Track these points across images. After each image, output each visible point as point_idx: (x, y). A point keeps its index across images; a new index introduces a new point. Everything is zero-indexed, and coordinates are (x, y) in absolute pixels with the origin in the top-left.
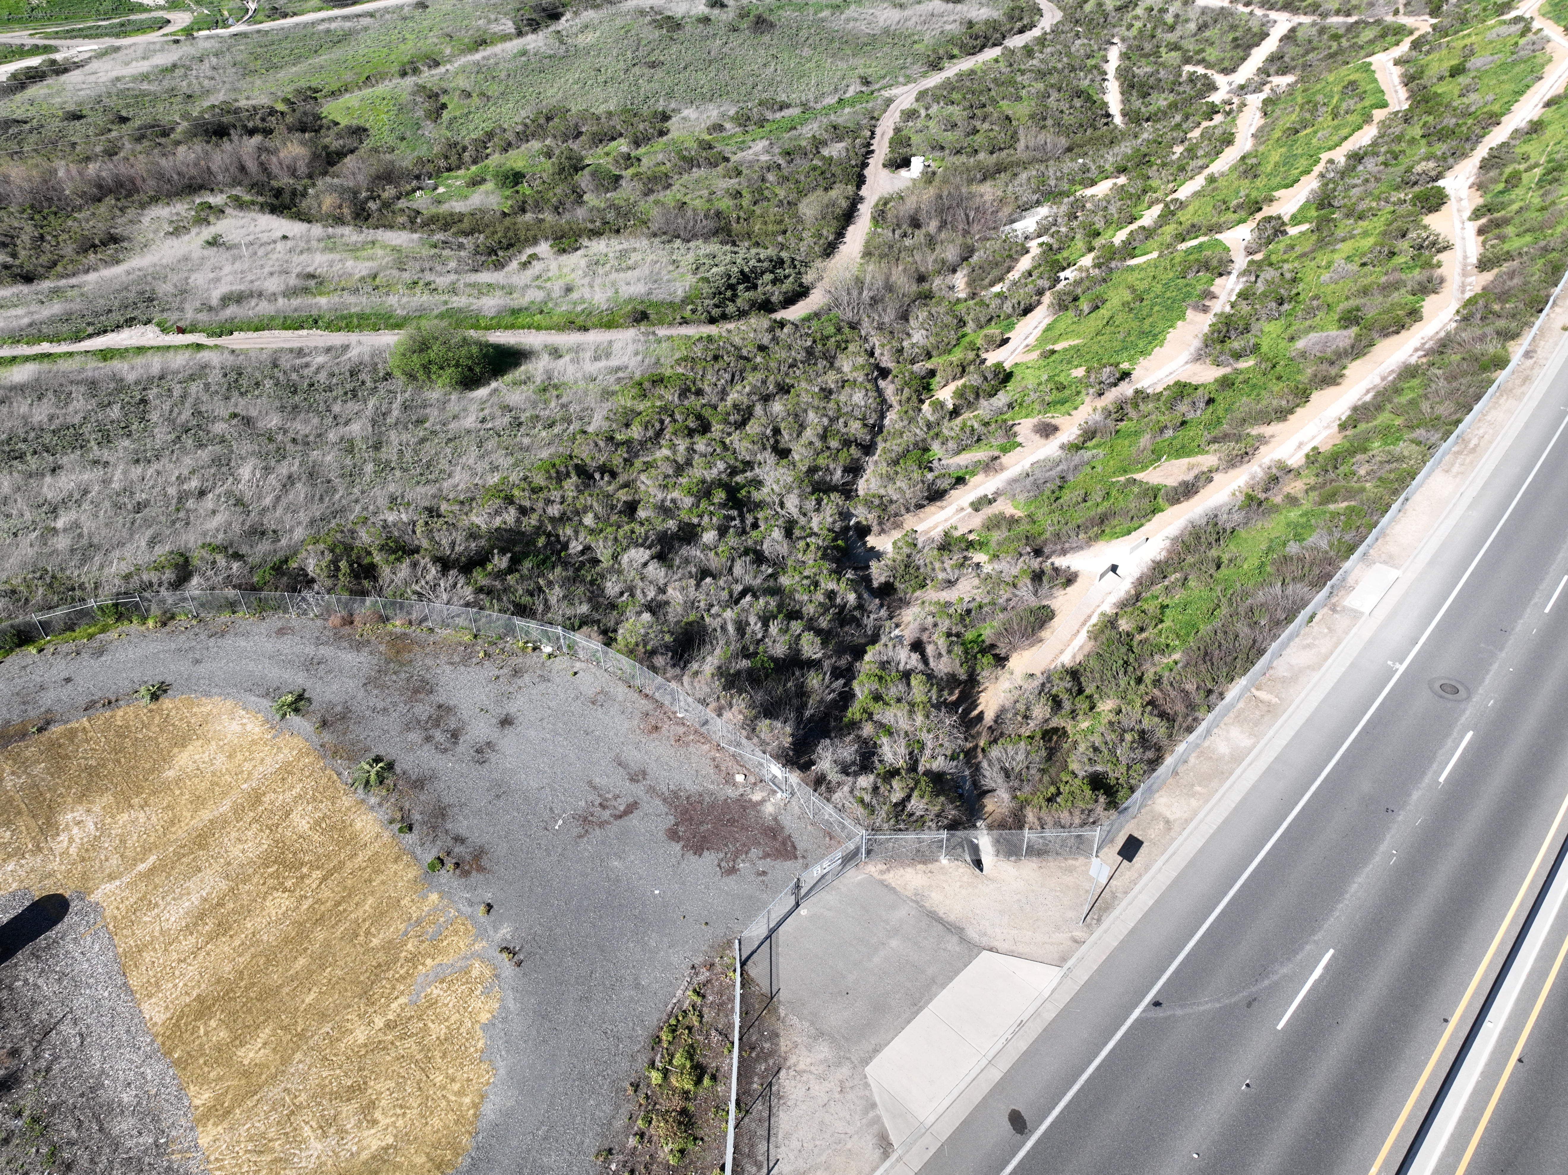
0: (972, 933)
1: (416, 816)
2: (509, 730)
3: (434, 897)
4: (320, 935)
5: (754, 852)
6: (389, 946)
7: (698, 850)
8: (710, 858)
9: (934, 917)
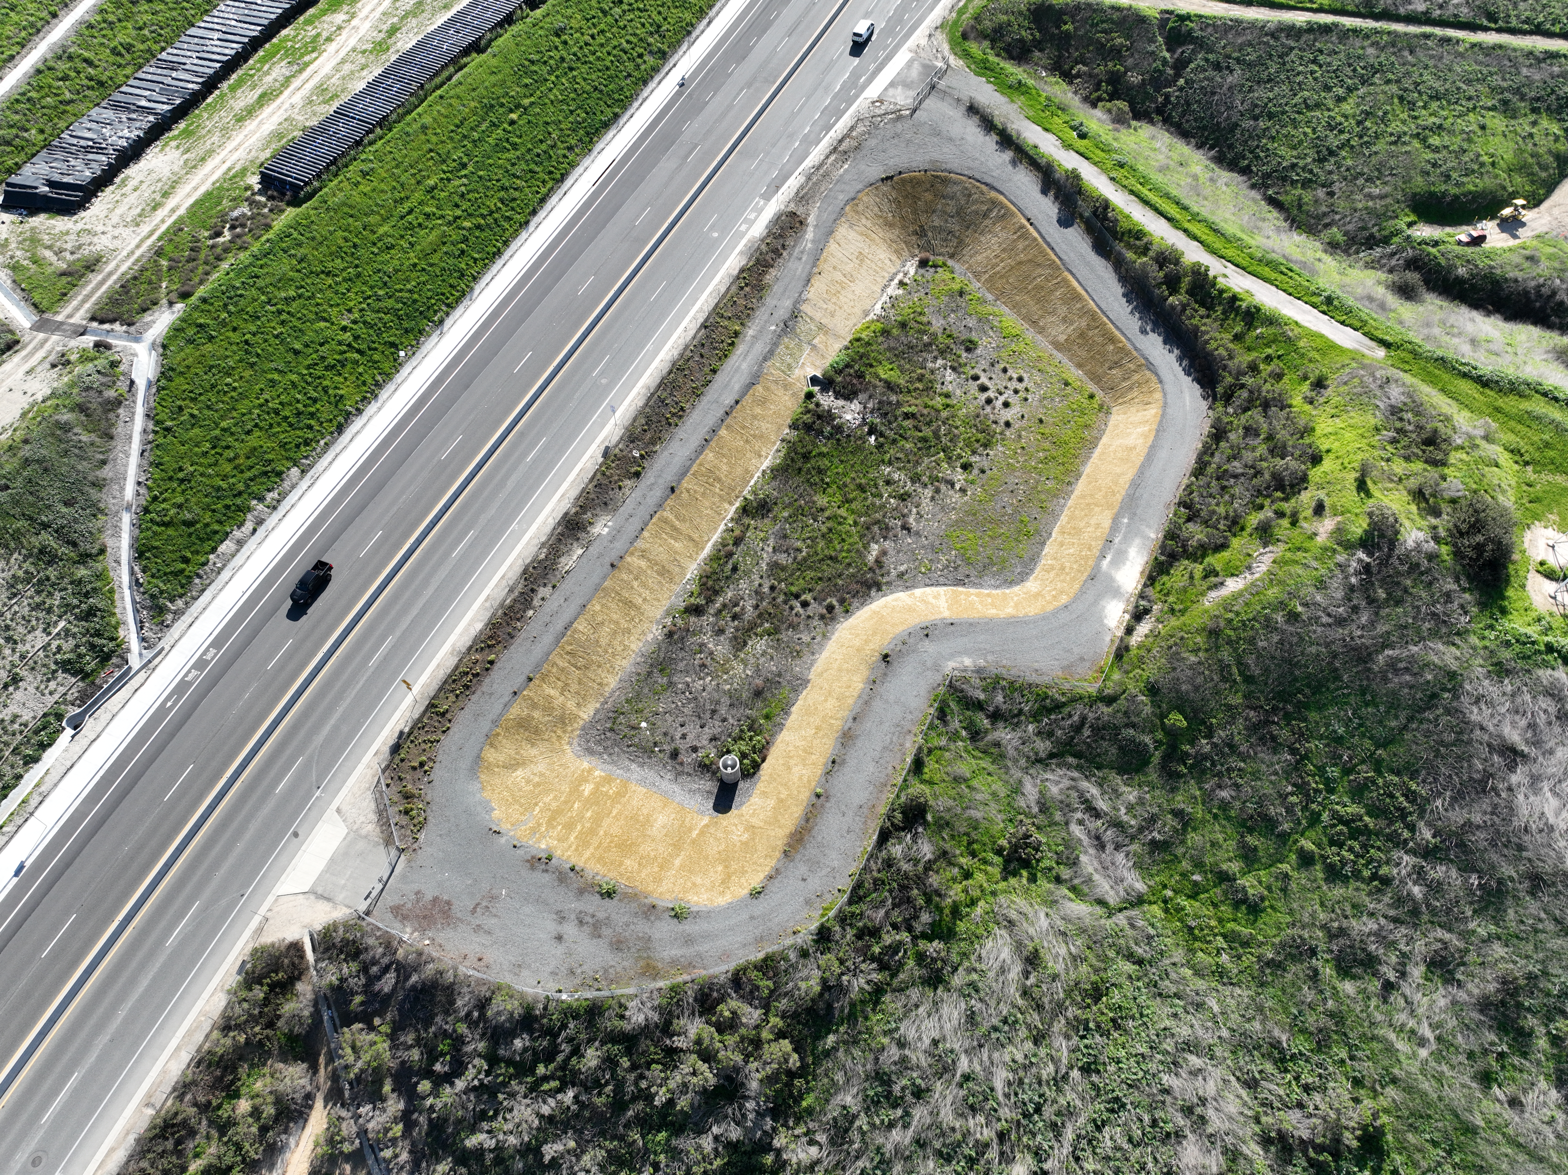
0: (312, 897)
1: (572, 874)
2: (554, 934)
3: (543, 846)
4: (588, 825)
5: (409, 905)
6: (554, 827)
7: (435, 900)
8: (429, 897)
9: (328, 899)
